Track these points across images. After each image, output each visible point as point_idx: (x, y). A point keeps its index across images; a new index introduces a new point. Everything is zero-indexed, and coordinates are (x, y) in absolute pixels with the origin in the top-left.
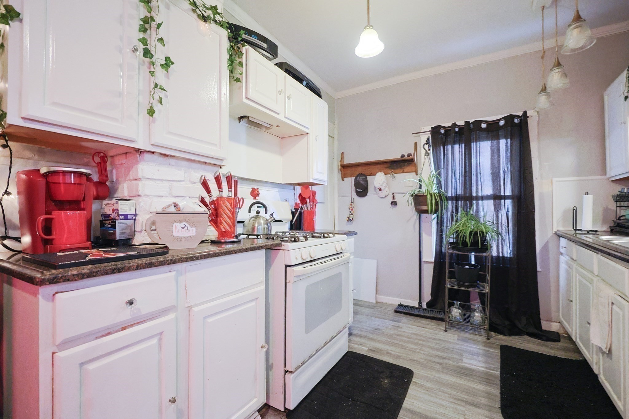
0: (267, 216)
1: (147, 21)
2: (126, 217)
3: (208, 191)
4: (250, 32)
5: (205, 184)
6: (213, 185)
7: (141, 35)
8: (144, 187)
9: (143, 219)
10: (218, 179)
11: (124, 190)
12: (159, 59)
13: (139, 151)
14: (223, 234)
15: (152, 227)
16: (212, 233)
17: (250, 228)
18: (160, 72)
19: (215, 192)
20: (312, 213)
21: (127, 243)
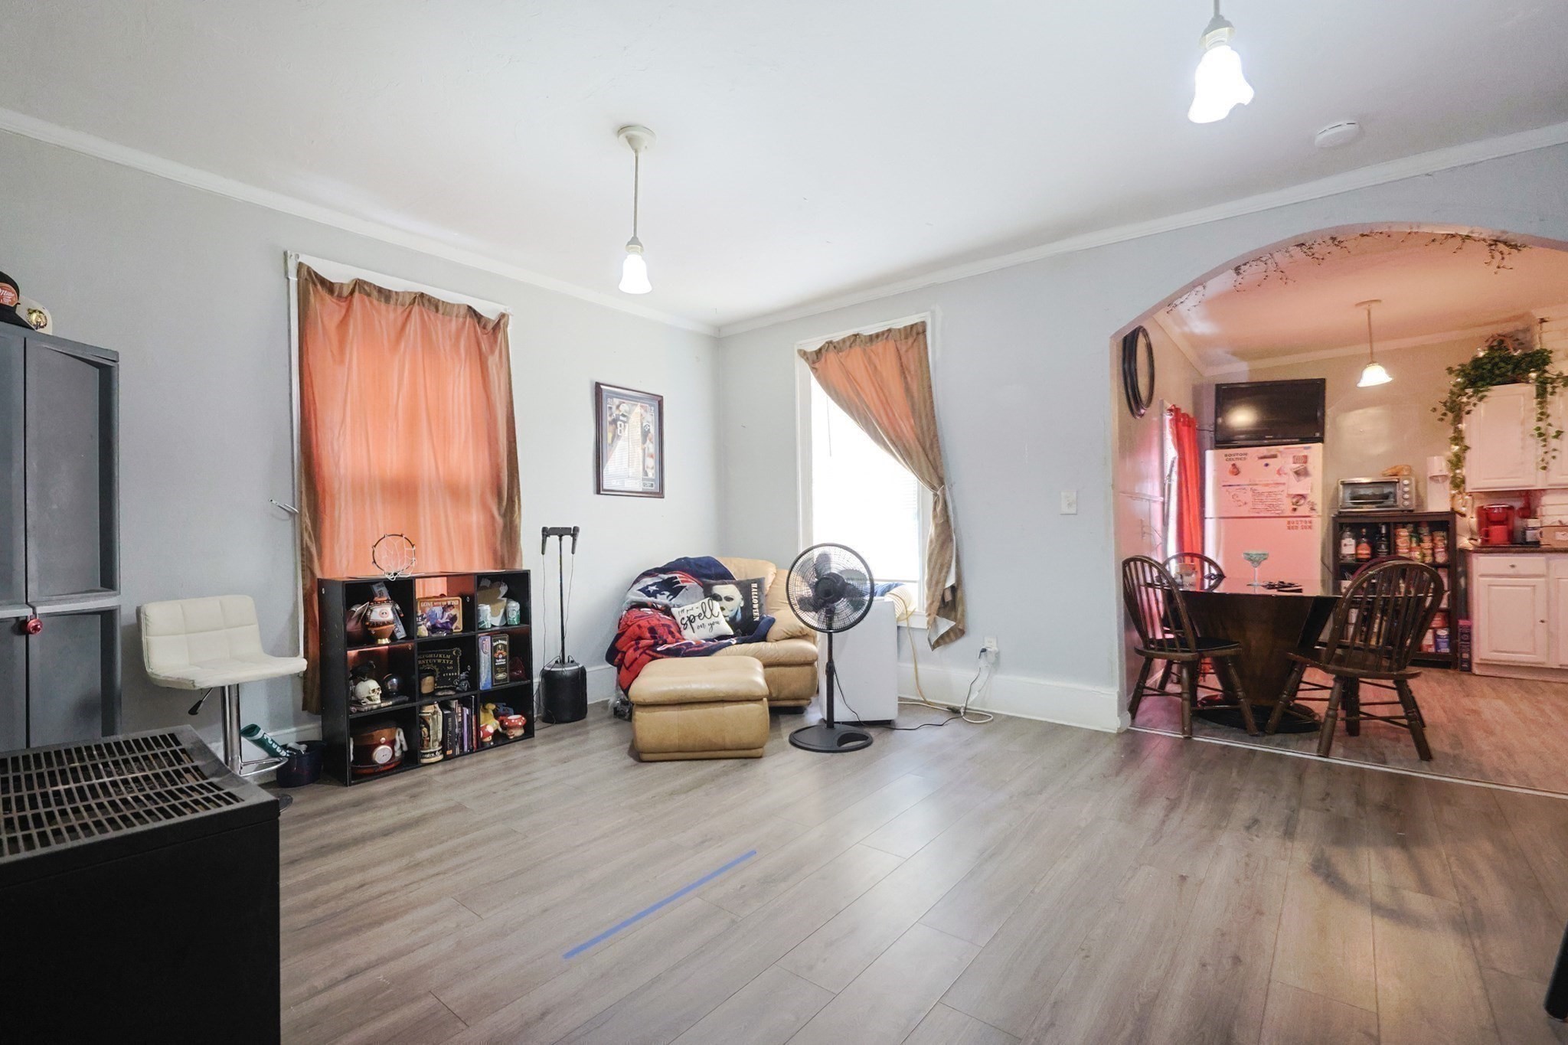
11: (1538, 514)
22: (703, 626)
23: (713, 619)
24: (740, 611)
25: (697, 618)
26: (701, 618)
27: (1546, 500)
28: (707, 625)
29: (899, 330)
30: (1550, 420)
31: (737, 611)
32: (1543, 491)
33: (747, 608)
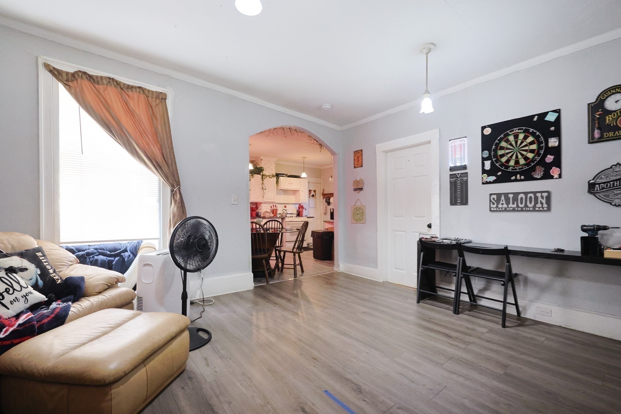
0: (286, 212)
1: (263, 183)
2: (260, 212)
3: (272, 208)
4: (280, 174)
5: (271, 207)
6: (272, 207)
7: (262, 186)
8: (262, 208)
9: (262, 213)
10: (273, 206)
11: (259, 208)
12: (264, 188)
13: (262, 203)
14: (274, 215)
15: (263, 214)
16: (272, 215)
17: (282, 215)
18: (264, 190)
19: (273, 208)
20: (302, 212)
21: (260, 216)
22: (16, 300)
23: (24, 291)
24: (39, 278)
25: (5, 294)
26: (11, 292)
27: (262, 205)
28: (21, 298)
29: (153, 92)
30: (264, 185)
31: (37, 279)
32: (261, 203)
33: (44, 273)
